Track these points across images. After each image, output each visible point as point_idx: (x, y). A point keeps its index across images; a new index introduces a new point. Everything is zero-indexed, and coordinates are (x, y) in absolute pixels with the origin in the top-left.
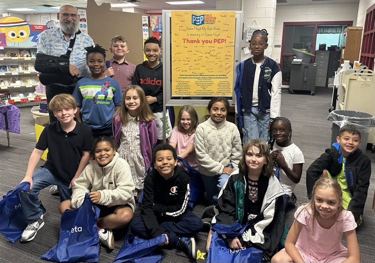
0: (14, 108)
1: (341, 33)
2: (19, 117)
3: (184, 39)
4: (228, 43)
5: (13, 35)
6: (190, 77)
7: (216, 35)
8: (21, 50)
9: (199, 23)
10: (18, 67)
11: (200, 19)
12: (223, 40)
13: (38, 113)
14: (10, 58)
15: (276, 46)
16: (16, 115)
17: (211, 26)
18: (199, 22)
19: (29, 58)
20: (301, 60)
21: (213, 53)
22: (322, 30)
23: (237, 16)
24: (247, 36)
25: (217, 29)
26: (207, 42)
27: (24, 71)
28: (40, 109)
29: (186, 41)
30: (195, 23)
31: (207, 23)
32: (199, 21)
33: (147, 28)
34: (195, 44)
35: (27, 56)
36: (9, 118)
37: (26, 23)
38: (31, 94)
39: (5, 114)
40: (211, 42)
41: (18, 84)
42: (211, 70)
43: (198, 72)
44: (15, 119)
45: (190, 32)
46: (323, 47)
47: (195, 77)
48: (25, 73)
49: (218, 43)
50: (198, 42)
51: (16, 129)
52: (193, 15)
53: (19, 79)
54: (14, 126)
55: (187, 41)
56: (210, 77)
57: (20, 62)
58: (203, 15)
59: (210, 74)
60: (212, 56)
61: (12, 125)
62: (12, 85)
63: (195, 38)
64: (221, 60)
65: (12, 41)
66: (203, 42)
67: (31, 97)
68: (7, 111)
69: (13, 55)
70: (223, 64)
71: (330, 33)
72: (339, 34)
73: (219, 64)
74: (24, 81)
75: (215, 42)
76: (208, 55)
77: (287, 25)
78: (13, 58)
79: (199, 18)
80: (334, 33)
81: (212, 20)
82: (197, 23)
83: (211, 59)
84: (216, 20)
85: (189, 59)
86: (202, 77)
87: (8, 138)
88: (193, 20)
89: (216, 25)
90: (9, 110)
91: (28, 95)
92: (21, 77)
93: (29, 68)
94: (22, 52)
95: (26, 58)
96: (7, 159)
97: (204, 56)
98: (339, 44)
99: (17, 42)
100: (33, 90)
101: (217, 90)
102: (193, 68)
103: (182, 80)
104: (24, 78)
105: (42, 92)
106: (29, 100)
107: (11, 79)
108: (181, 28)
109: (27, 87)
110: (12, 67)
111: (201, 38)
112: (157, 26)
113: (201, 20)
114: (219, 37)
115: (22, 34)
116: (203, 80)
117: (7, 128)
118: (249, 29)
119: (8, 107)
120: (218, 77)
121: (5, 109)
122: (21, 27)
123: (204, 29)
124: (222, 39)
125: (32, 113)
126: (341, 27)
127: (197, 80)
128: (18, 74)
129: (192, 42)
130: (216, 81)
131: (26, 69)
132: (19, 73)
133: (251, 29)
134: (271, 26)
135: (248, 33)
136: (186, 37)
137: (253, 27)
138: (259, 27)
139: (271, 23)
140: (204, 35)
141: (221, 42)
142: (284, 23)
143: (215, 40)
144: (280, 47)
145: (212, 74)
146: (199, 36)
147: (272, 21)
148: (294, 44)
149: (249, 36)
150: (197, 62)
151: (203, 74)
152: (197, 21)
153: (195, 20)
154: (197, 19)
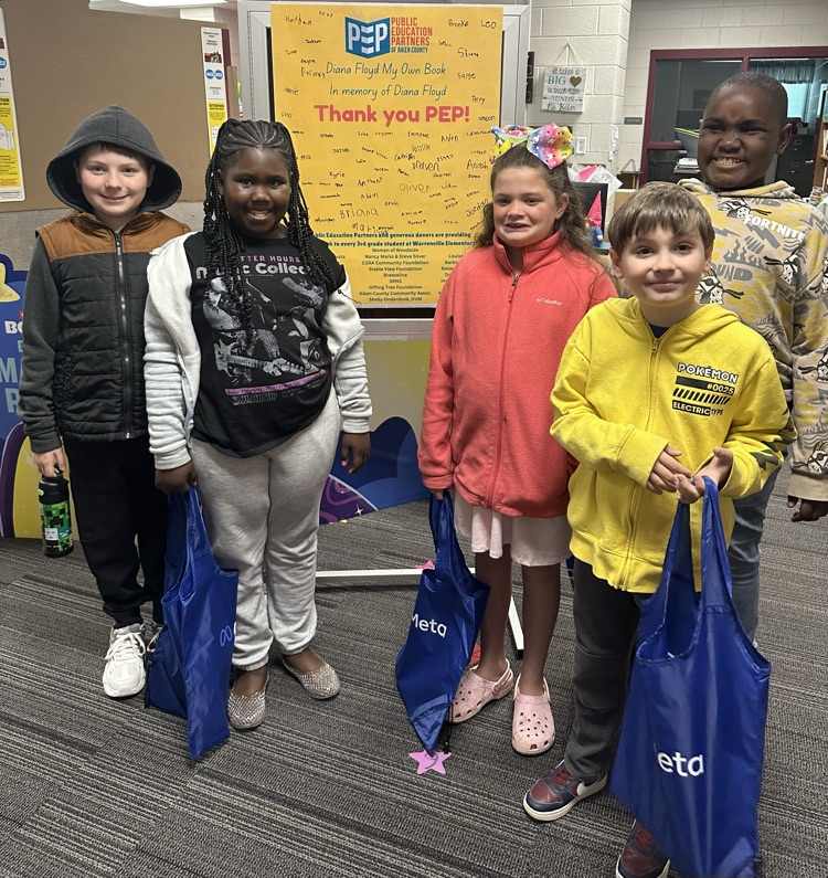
1: (811, 81)
3: (321, 108)
4: (475, 123)
6: (344, 240)
7: (432, 93)
9: (371, 50)
11: (373, 34)
12: (459, 112)
15: (628, 121)
17: (415, 59)
18: (373, 45)
21: (420, 156)
23: (507, 24)
24: (545, 93)
25: (435, 71)
26: (402, 116)
29: (326, 112)
30: (357, 49)
31: (401, 50)
32: (370, 40)
33: (221, 66)
34: (359, 125)
40: (417, 119)
42: (419, 218)
43: (373, 223)
45: (342, 81)
47: (362, 240)
49: (441, 120)
50: (371, 116)
52: (348, 20)
55: (333, 112)
56: (415, 239)
58: (386, 21)
59: (414, 230)
60: (422, 166)
63: (360, 103)
64: (451, 180)
66: (389, 118)
70: (460, 194)
72: (804, 85)
73: (446, 194)
75: (428, 117)
76: (406, 164)
77: (660, 59)
79: (370, 30)
80: (791, 82)
81: (418, 39)
82: (364, 50)
83: (426, 177)
84: (433, 39)
85: (339, 180)
86: (388, 240)
88: (351, 39)
89: (433, 55)
97: (393, 165)
98: (805, 112)
102: (355, 208)
108: (307, 67)
111: (381, 105)
113: (379, 39)
114: (443, 101)
116: (390, 251)
118: (549, 71)
120: (443, 240)
123: (388, 69)
124: (455, 108)
126: (813, 65)
127: (368, 251)
129: (350, 116)
130: (436, 255)
133: (555, 71)
134: (618, 62)
135: (546, 84)
136: (328, 100)
137: (564, 63)
138: (581, 63)
139: (618, 51)
140: (391, 93)
141: (450, 116)
142: (653, 53)
143: (428, 108)
144: (640, 123)
145: (421, 229)
146: (371, 95)
147: (619, 46)
148: (678, 112)
149: (550, 91)
150: (369, 188)
151: (390, 232)
152: (364, 40)
153: (357, 39)
154: (362, 34)
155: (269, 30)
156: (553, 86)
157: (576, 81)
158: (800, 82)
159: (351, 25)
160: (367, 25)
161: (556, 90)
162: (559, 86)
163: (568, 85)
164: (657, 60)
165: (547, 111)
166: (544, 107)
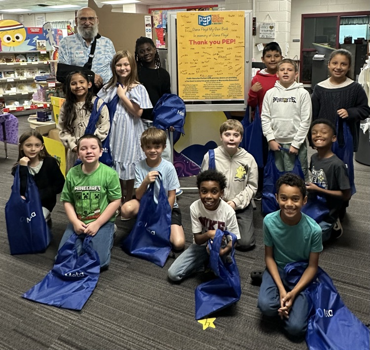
0: (12, 117)
1: (368, 23)
2: (17, 127)
3: (191, 41)
4: (237, 44)
5: (9, 39)
6: (197, 80)
7: (224, 35)
8: (16, 55)
9: (206, 24)
10: (13, 72)
11: (206, 20)
12: (232, 41)
13: (35, 122)
14: (5, 63)
15: (294, 41)
16: (14, 125)
17: (218, 26)
18: (206, 22)
19: (25, 64)
20: (323, 56)
21: (220, 54)
22: (346, 21)
23: (246, 15)
24: (261, 32)
25: (225, 29)
26: (215, 42)
27: (19, 77)
28: (37, 117)
29: (192, 42)
30: (202, 24)
31: (214, 24)
32: (206, 21)
34: (203, 45)
35: (23, 61)
36: (7, 128)
37: (22, 26)
38: (27, 101)
39: (3, 124)
40: (219, 43)
41: (13, 91)
42: (220, 73)
43: (206, 74)
44: (14, 129)
45: (197, 33)
46: (348, 40)
47: (203, 80)
48: (21, 79)
49: (227, 43)
50: (206, 43)
51: (14, 140)
52: (199, 16)
53: (14, 86)
54: (12, 136)
55: (194, 42)
56: (219, 79)
57: (15, 68)
58: (210, 16)
59: (219, 76)
60: (221, 57)
61: (10, 135)
62: (8, 92)
63: (202, 39)
64: (230, 61)
65: (7, 45)
66: (211, 43)
67: (27, 105)
68: (5, 120)
69: (8, 60)
70: (233, 65)
71: (355, 24)
72: (366, 25)
73: (229, 65)
74: (19, 88)
75: (223, 43)
76: (216, 57)
78: (8, 64)
79: (206, 18)
80: (360, 24)
81: (220, 20)
82: (204, 24)
83: (222, 60)
84: (224, 21)
85: (196, 62)
86: (211, 79)
87: (6, 150)
88: (200, 21)
89: (224, 25)
90: (7, 120)
91: (24, 103)
92: (16, 83)
93: (25, 74)
94: (17, 57)
95: (22, 64)
96: (5, 172)
97: (212, 57)
98: (367, 36)
99: (12, 46)
100: (29, 97)
101: (227, 94)
102: (201, 70)
103: (189, 83)
104: (20, 84)
105: (39, 99)
106: (25, 108)
107: (6, 86)
108: (187, 30)
109: (23, 94)
110: (8, 73)
111: (209, 39)
112: (161, 23)
113: (208, 21)
114: (227, 38)
115: (17, 38)
116: (212, 83)
117: (5, 139)
118: (262, 24)
119: (6, 117)
120: (228, 79)
121: (3, 119)
122: (16, 31)
123: (211, 29)
124: (231, 40)
125: (29, 122)
127: (205, 83)
128: (13, 81)
129: (199, 43)
130: (226, 84)
131: (22, 74)
132: (14, 79)
133: (264, 24)
134: (287, 20)
135: (261, 29)
136: (193, 39)
137: (267, 21)
138: (274, 21)
139: (287, 17)
140: (212, 36)
141: (230, 42)
142: (302, 15)
143: (223, 40)
144: (299, 42)
145: (221, 76)
146: (206, 37)
147: (287, 15)
148: (316, 37)
149: (262, 31)
150: (205, 64)
151: (211, 77)
152: (204, 21)
153: (202, 21)
154: (203, 20)
155: (176, 19)
156: (263, 29)
157: (272, 27)
158: (364, 24)
159: (200, 17)
160: (205, 17)
161: (265, 31)
162: (265, 29)
163: (269, 29)
164: (304, 18)
165: (262, 38)
166: (261, 37)
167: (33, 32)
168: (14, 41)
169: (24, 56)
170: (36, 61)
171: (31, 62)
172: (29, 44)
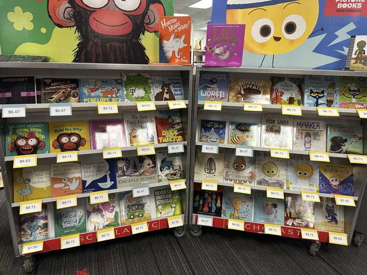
8: (275, 81)
19: (295, 110)
35: (291, 101)
74: (263, 169)
94: (278, 86)
95: (286, 110)
167: (342, 10)
168: (277, 39)
169: (294, 86)
170: (330, 103)
171: (313, 108)
172: (319, 50)
